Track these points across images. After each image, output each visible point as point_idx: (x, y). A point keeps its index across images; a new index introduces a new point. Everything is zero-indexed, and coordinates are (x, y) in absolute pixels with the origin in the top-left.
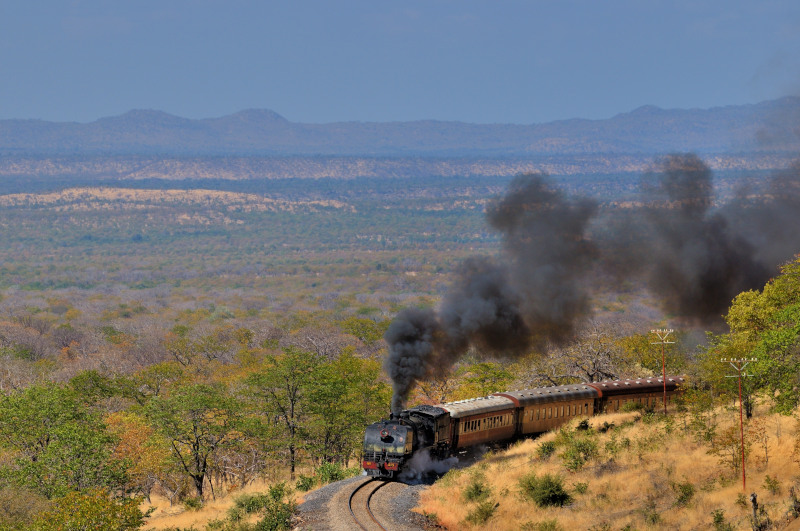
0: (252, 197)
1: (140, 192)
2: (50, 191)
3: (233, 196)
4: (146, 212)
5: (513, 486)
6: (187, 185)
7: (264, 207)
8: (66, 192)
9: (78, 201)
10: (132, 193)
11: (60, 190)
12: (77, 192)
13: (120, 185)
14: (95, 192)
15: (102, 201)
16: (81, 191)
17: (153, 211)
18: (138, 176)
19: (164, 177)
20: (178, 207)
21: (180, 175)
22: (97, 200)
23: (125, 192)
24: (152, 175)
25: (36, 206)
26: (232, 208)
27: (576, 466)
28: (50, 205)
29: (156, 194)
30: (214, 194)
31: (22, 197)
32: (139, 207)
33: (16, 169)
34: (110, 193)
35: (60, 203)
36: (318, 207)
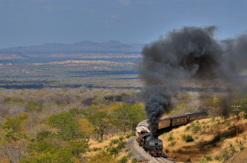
0: (113, 62)
1: (85, 61)
2: (63, 61)
3: (108, 62)
4: (86, 66)
5: (180, 137)
6: (97, 59)
7: (116, 65)
8: (66, 61)
9: (69, 64)
10: (83, 61)
11: (65, 61)
12: (69, 61)
13: (79, 59)
14: (74, 61)
15: (75, 64)
16: (70, 61)
17: (88, 66)
18: (84, 57)
19: (91, 57)
20: (94, 65)
21: (95, 57)
22: (74, 63)
23: (81, 61)
24: (88, 57)
25: (59, 65)
26: (108, 65)
27: (195, 132)
28: (63, 64)
29: (89, 62)
30: (103, 62)
31: (56, 62)
32: (85, 65)
33: (54, 56)
34: (77, 62)
35: (65, 64)
36: (129, 65)
